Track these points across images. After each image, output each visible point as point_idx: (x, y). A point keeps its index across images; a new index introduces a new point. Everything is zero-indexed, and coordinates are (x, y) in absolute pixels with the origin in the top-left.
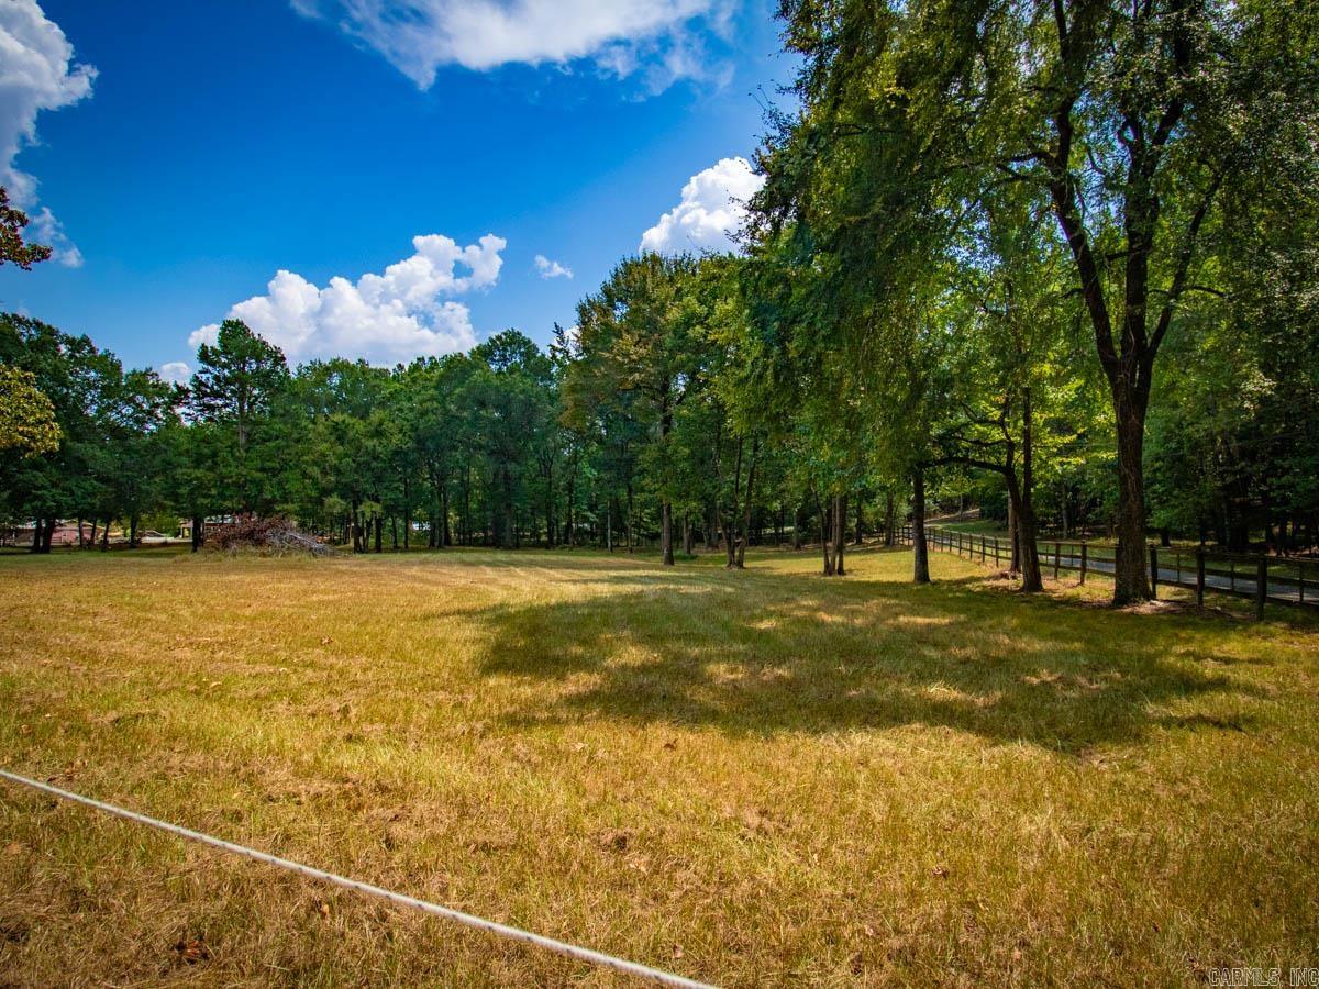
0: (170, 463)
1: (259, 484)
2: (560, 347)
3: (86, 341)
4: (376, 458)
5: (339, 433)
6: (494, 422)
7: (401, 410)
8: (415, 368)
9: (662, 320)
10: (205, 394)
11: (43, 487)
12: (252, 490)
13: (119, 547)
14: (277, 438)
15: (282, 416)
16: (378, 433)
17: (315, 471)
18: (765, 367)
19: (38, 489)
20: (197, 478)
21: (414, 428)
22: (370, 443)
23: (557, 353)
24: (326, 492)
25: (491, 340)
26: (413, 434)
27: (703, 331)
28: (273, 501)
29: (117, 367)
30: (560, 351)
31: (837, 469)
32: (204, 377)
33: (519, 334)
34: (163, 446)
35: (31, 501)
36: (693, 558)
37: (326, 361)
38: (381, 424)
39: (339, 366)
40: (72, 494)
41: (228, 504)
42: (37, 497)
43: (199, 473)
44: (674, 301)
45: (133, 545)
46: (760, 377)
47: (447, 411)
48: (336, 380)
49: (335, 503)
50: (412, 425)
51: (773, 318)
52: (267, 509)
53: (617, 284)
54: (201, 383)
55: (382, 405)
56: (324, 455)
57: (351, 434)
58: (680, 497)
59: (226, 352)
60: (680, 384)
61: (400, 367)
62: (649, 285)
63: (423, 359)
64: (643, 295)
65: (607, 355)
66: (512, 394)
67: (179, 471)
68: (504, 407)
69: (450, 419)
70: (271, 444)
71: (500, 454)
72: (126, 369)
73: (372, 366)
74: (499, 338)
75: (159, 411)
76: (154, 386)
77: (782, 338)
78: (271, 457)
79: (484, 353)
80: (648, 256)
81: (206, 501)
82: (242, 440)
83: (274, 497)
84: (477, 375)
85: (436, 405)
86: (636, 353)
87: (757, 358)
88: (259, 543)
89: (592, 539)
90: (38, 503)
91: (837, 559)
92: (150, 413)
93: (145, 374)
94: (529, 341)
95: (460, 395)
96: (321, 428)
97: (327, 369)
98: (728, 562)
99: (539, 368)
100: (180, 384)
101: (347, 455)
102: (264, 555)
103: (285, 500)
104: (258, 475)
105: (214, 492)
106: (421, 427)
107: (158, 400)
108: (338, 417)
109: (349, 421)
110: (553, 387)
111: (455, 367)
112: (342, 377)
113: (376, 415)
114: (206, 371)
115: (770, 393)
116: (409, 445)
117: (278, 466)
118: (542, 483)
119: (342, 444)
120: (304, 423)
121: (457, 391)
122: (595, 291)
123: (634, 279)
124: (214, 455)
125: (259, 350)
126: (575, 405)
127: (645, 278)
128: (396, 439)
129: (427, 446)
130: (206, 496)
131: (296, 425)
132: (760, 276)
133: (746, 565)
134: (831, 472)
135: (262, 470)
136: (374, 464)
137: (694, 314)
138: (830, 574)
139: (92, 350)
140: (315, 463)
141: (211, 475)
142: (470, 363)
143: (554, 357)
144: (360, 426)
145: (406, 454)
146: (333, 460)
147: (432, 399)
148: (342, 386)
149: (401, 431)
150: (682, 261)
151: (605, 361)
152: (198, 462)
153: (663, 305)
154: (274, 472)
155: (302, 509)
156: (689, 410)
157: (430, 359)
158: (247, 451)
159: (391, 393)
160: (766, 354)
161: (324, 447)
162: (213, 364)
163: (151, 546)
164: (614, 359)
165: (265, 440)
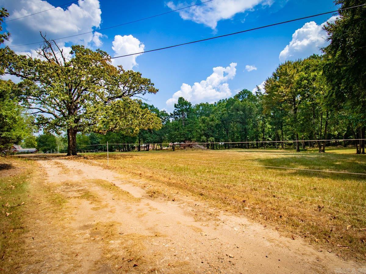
0: (170, 131)
1: (188, 134)
2: (258, 92)
3: (153, 106)
4: (212, 126)
5: (204, 121)
6: (241, 115)
7: (217, 114)
8: (219, 103)
9: (293, 80)
10: (176, 115)
11: (148, 137)
12: (186, 136)
13: (159, 150)
14: (190, 123)
15: (191, 118)
16: (212, 120)
17: (199, 131)
18: (333, 93)
19: (147, 137)
20: (176, 134)
21: (221, 118)
22: (211, 123)
23: (258, 94)
24: (201, 135)
25: (239, 93)
26: (221, 120)
27: (307, 82)
28: (191, 138)
29: (158, 110)
30: (259, 93)
31: (360, 119)
32: (175, 111)
33: (247, 90)
34: (168, 127)
35: (146, 140)
36: (306, 150)
37: (199, 104)
38: (213, 118)
39: (201, 105)
40: (153, 138)
41: (182, 139)
42: (147, 139)
43: (176, 132)
44: (296, 74)
45: (161, 149)
46: (331, 95)
47: (229, 113)
48: (201, 108)
49: (204, 138)
50: (220, 118)
51: (335, 78)
52: (190, 140)
53: (278, 73)
54: (175, 112)
55: (213, 113)
56: (201, 126)
57: (206, 121)
58: (301, 131)
59: (179, 105)
60: (298, 98)
61: (215, 103)
62: (288, 71)
63: (221, 100)
64: (286, 74)
65: (276, 93)
66: (246, 107)
67: (172, 132)
68: (244, 110)
69: (230, 115)
70: (189, 125)
71: (243, 123)
72: (160, 111)
73: (209, 104)
74: (241, 92)
75: (166, 119)
76: (165, 114)
77: (338, 84)
78: (189, 128)
79: (238, 96)
80: (287, 62)
81: (178, 139)
82: (184, 124)
83: (191, 137)
84: (236, 103)
85: (226, 112)
86: (285, 91)
87: (330, 90)
88: (191, 147)
89: (270, 146)
90: (147, 141)
91: (362, 150)
92: (164, 120)
93: (163, 112)
94: (250, 92)
95: (232, 109)
96: (199, 120)
97: (199, 106)
98: (319, 151)
99: (252, 98)
100: (171, 113)
101: (206, 126)
102: (192, 150)
103: (193, 138)
104: (188, 132)
105: (179, 137)
106: (223, 118)
107: (166, 117)
108: (203, 117)
109: (206, 118)
110: (257, 103)
111: (230, 102)
112: (202, 107)
113: (211, 116)
114: (176, 109)
115: (334, 99)
116: (220, 122)
117: (191, 130)
118: (255, 130)
119: (204, 124)
120: (196, 119)
121: (231, 108)
122: (270, 76)
123: (283, 70)
124: (178, 128)
125: (186, 103)
126: (267, 108)
127: (286, 69)
128: (217, 122)
129: (224, 123)
130: (178, 137)
131: (194, 120)
132: (330, 67)
133: (326, 151)
134: (358, 120)
135: (188, 131)
136: (212, 128)
137: (303, 77)
138: (359, 154)
139: (154, 108)
140: (199, 129)
141: (178, 133)
142: (234, 100)
143: (257, 95)
144: (208, 119)
145: (219, 125)
146: (203, 128)
147: (225, 110)
148: (202, 109)
149: (218, 119)
150: (298, 62)
151: (275, 95)
152: (175, 130)
153: (293, 76)
154: (190, 131)
155: (197, 139)
156: (303, 106)
157: (223, 100)
158: (185, 127)
159: (215, 110)
160: (333, 89)
161: (201, 124)
162: (177, 108)
163: (164, 149)
164: (278, 94)
165: (188, 124)
